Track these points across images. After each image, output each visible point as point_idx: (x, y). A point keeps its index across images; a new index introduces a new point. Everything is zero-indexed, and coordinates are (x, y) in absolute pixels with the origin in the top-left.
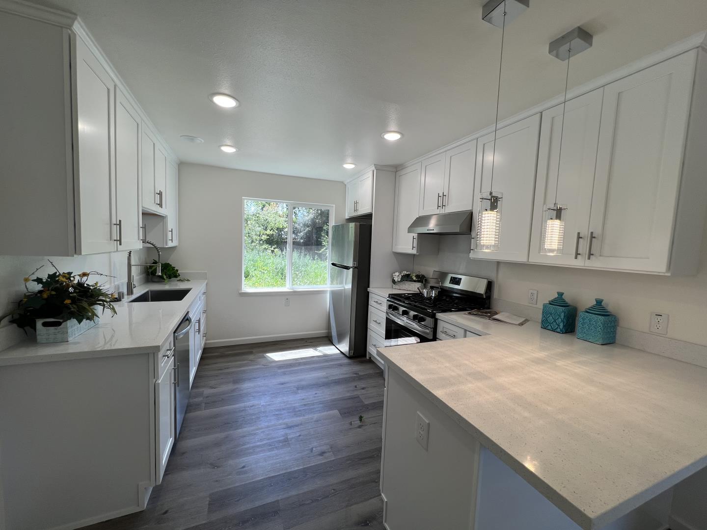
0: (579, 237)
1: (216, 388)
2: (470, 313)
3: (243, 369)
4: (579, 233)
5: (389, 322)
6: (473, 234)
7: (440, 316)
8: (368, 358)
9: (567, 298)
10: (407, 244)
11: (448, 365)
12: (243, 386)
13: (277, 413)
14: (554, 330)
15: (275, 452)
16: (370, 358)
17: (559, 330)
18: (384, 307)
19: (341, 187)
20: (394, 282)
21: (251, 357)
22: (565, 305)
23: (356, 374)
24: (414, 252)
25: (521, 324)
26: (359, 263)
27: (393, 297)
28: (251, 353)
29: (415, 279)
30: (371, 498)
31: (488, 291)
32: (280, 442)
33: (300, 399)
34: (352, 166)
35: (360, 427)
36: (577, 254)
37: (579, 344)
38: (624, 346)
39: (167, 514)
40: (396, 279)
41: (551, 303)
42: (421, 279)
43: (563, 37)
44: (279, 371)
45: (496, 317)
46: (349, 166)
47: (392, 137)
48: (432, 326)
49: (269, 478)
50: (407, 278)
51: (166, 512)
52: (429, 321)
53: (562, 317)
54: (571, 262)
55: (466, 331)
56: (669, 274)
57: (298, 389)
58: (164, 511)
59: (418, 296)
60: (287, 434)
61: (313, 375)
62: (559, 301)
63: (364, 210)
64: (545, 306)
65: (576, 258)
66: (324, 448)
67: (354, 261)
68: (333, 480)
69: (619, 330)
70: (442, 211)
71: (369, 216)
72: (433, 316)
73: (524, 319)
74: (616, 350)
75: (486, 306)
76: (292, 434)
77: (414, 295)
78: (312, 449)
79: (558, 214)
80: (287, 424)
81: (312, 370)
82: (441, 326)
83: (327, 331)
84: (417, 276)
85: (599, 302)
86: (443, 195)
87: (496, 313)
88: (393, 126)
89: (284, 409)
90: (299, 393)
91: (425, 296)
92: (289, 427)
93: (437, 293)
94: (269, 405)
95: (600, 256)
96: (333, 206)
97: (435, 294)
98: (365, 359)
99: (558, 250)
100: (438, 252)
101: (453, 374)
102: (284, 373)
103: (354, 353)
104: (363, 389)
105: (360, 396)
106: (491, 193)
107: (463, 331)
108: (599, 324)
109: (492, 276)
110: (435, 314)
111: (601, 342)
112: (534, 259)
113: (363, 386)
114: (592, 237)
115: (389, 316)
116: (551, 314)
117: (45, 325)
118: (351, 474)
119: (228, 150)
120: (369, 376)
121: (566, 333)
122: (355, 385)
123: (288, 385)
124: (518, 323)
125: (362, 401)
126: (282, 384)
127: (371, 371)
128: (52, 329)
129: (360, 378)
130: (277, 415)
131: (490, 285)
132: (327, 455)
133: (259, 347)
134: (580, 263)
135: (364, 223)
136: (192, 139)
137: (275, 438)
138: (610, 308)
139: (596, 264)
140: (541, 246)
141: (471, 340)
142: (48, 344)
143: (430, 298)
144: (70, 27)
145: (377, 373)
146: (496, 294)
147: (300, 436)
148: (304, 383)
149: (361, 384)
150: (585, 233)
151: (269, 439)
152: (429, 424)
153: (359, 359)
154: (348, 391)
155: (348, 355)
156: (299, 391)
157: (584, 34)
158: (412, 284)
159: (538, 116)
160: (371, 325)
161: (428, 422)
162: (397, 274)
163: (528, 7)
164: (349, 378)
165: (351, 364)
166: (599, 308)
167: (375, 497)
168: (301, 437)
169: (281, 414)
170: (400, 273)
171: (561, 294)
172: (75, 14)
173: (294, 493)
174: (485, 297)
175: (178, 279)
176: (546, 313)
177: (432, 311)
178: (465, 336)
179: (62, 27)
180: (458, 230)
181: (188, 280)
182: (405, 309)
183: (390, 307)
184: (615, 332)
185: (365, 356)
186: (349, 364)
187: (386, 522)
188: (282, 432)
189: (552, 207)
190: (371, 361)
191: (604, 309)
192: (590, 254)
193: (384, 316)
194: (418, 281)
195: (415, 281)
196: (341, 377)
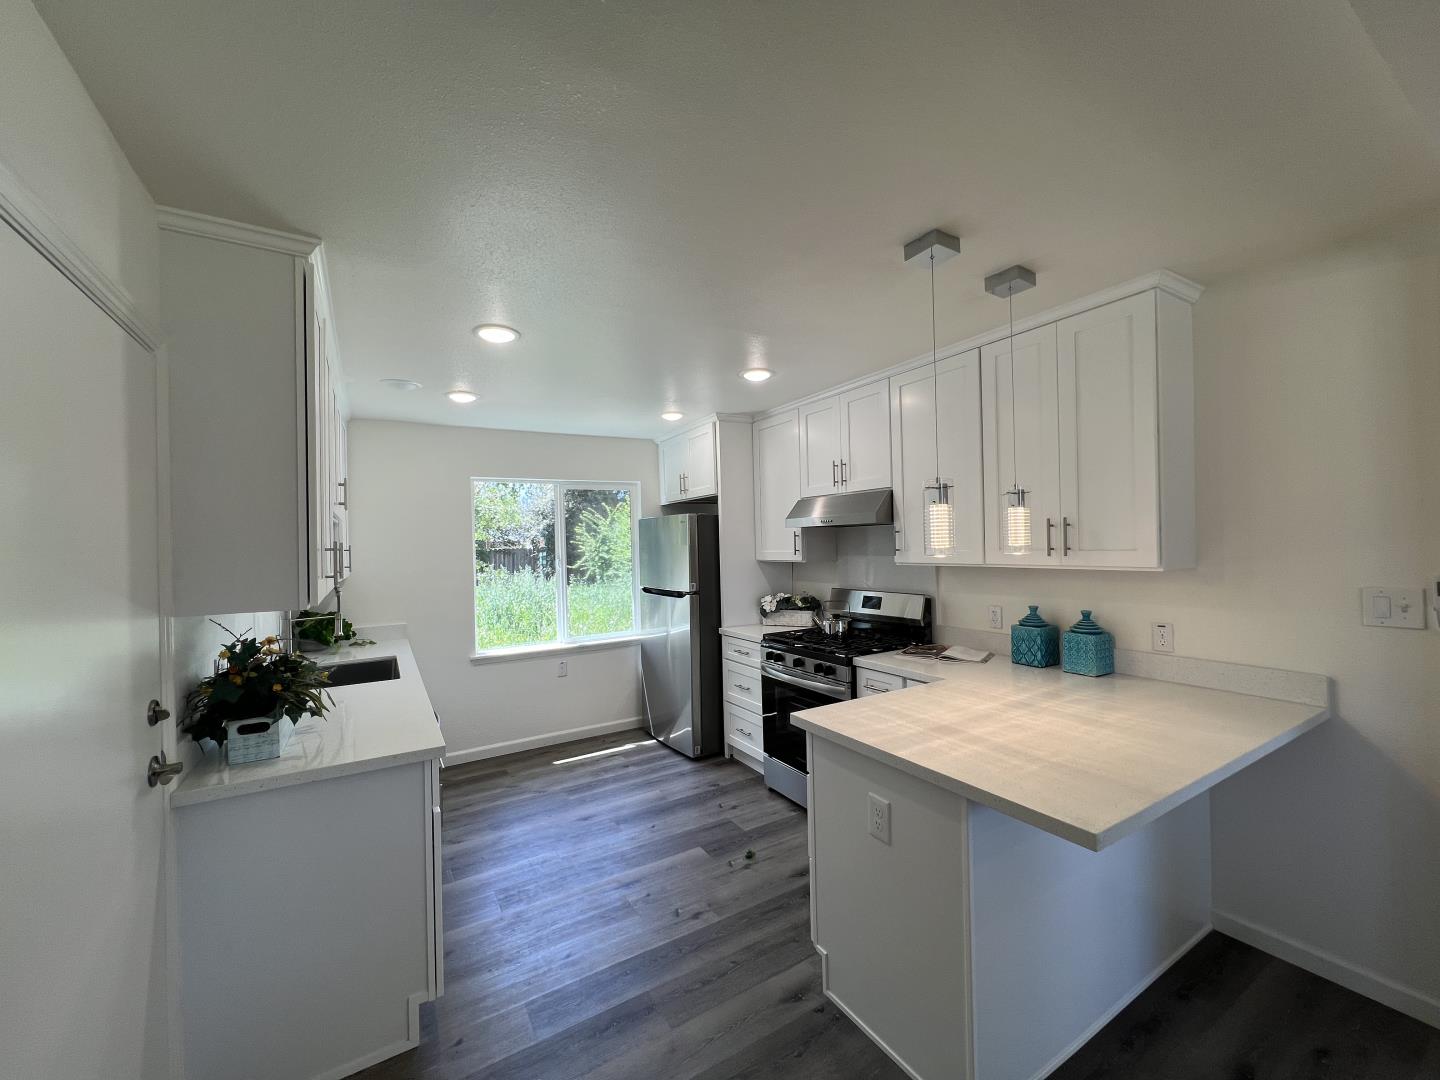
0: (1050, 525)
1: (459, 842)
2: (904, 652)
3: (499, 803)
4: (1049, 520)
5: (768, 683)
6: (897, 525)
7: (859, 661)
8: (727, 756)
9: (1044, 614)
10: (784, 547)
11: (899, 722)
12: (512, 831)
13: (594, 866)
14: (1029, 665)
15: (614, 926)
16: (732, 756)
17: (1036, 663)
18: (757, 658)
19: (650, 449)
20: (764, 613)
21: (507, 781)
22: (1041, 624)
23: (715, 785)
24: (798, 558)
25: (985, 661)
26: (700, 586)
27: (769, 639)
28: (505, 773)
29: (800, 604)
30: (796, 964)
31: (927, 615)
32: (617, 909)
33: (627, 839)
34: (678, 417)
35: (747, 867)
36: (1050, 549)
37: (1068, 680)
38: (1124, 675)
39: (460, 1046)
40: (767, 608)
41: (1023, 623)
42: (813, 604)
43: (1000, 274)
44: (572, 798)
45: (946, 653)
46: (672, 416)
47: (757, 376)
48: (849, 679)
49: (620, 964)
50: (786, 604)
51: (459, 1042)
52: (843, 671)
53: (1039, 642)
54: (1043, 561)
55: (905, 679)
56: (1161, 570)
57: (618, 823)
58: (455, 1041)
59: (815, 633)
60: (625, 896)
61: (638, 797)
62: (1033, 620)
63: (699, 490)
64: (1014, 628)
65: (1049, 555)
66: (696, 908)
67: (691, 581)
68: (729, 949)
69: (1116, 653)
70: (841, 490)
71: (712, 501)
72: (849, 663)
73: (987, 653)
74: (1119, 682)
75: (926, 639)
76: (633, 896)
77: (806, 632)
78: (677, 910)
79: (1020, 497)
80: (619, 881)
81: (633, 790)
82: (863, 677)
83: (641, 717)
84: (804, 600)
85: (1086, 615)
86: (842, 464)
87: (945, 649)
88: (756, 358)
89: (605, 859)
90: (621, 831)
91: (827, 631)
92: (627, 885)
93: (846, 626)
94: (575, 856)
95: (1080, 550)
96: (636, 484)
97: (844, 628)
98: (722, 759)
99: (1027, 548)
100: (837, 554)
101: (911, 731)
102: (583, 801)
103: (702, 751)
104: (734, 807)
105: (733, 820)
106: (937, 480)
107: (901, 680)
108: (1090, 646)
109: (931, 590)
110: (851, 660)
111: (1094, 673)
112: (994, 560)
113: (734, 803)
114: (1066, 525)
115: (766, 671)
116: (1023, 640)
117: (242, 730)
118: (753, 936)
119: (462, 398)
120: (739, 787)
121: (1046, 666)
122: (718, 803)
123: (596, 820)
124: (979, 659)
125: (739, 828)
126: (586, 819)
127: (740, 778)
128: (253, 738)
129: (721, 791)
130: (594, 869)
131: (929, 605)
132: (705, 916)
133: (516, 761)
134: (1055, 562)
135: (703, 514)
136: (400, 383)
137: (605, 905)
138: (1101, 623)
139: (1074, 562)
140: (1002, 545)
141: (915, 689)
142: (247, 765)
143: (835, 636)
144: (306, 255)
145: (752, 779)
146: (939, 619)
147: (648, 895)
148: (625, 812)
149: (729, 801)
150: (1057, 520)
151: (596, 908)
152: (889, 804)
153: (711, 761)
154: (710, 815)
155: (691, 756)
156: (622, 826)
157: (1025, 274)
158: (797, 615)
159: (977, 350)
160: (731, 693)
161: (887, 802)
162: (768, 598)
163: (959, 252)
164: (705, 792)
165: (699, 771)
166: (1088, 625)
167: (802, 960)
168: (651, 897)
169: (603, 868)
170: (774, 595)
171: (1034, 609)
172: (320, 238)
173: (668, 978)
174: (922, 624)
175: (352, 641)
176: (1016, 640)
177: (846, 655)
178: (905, 686)
179: (295, 256)
180: (873, 520)
181: (371, 643)
182: (797, 657)
183: (769, 656)
184: (1111, 657)
185: (722, 753)
186: (696, 772)
187: (828, 988)
188: (616, 895)
189: (1012, 489)
190: (733, 762)
191: (1094, 625)
192: (1067, 549)
193: (758, 675)
194: (807, 609)
195: (801, 609)
196: (690, 793)
